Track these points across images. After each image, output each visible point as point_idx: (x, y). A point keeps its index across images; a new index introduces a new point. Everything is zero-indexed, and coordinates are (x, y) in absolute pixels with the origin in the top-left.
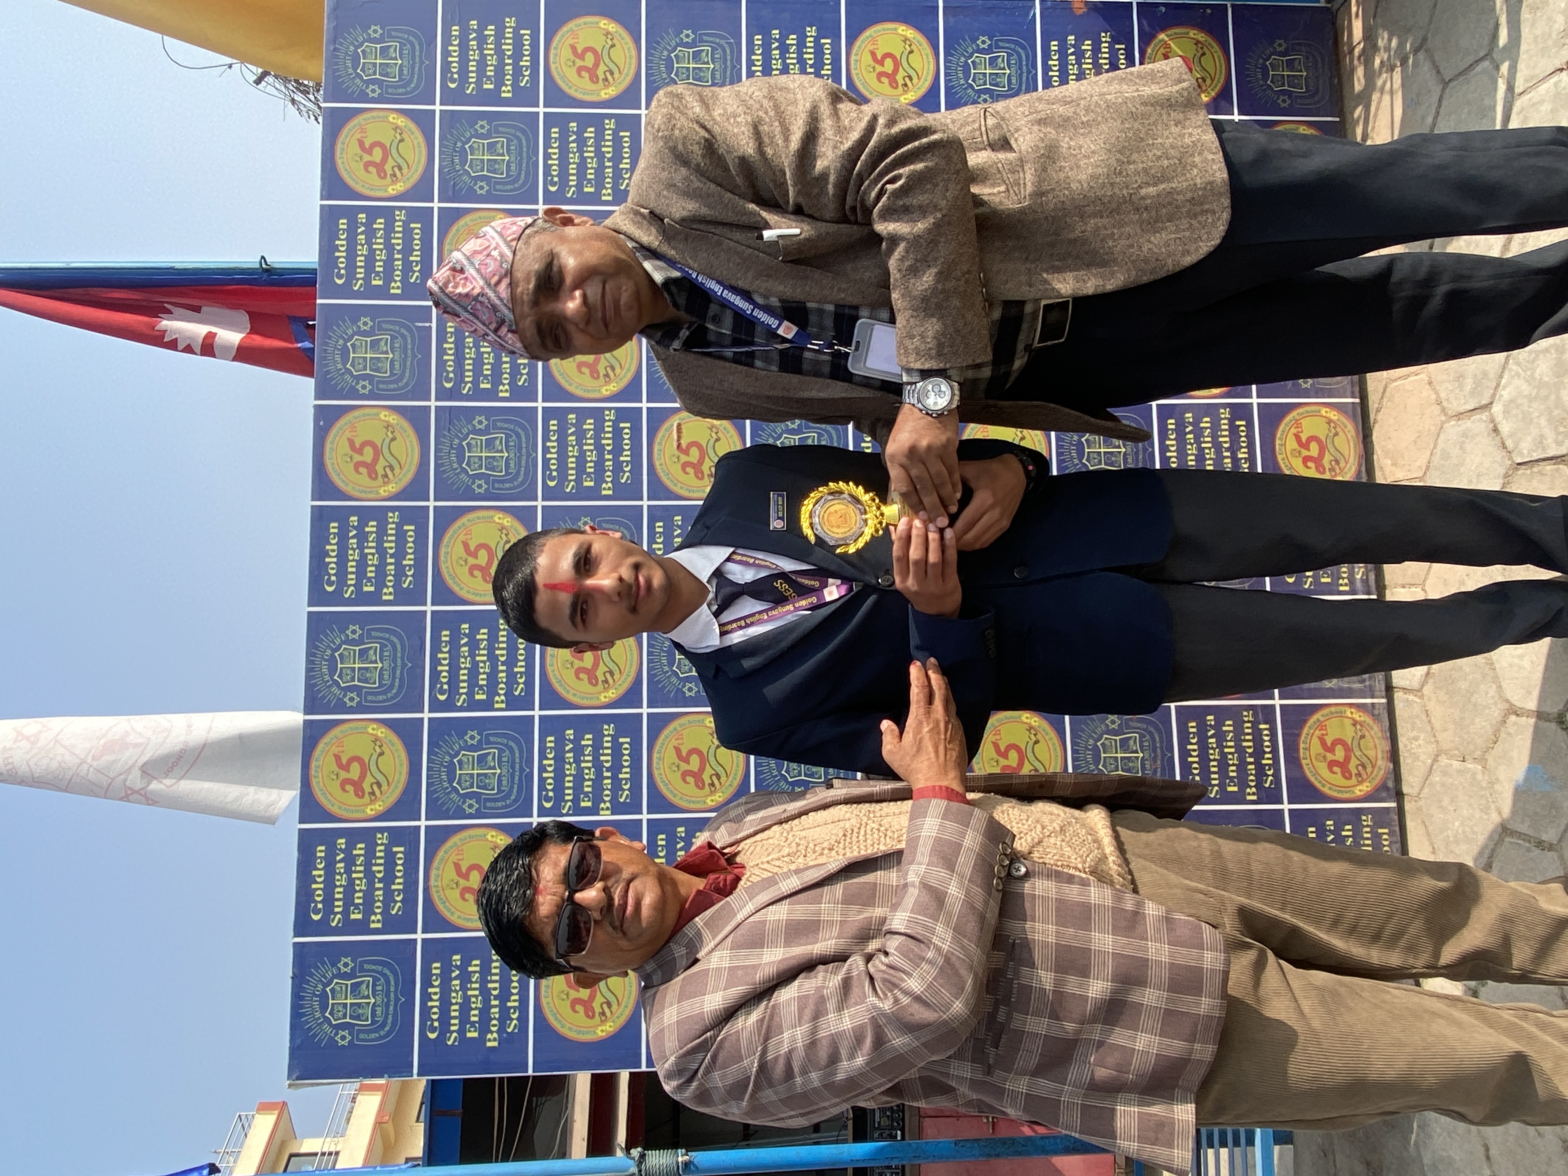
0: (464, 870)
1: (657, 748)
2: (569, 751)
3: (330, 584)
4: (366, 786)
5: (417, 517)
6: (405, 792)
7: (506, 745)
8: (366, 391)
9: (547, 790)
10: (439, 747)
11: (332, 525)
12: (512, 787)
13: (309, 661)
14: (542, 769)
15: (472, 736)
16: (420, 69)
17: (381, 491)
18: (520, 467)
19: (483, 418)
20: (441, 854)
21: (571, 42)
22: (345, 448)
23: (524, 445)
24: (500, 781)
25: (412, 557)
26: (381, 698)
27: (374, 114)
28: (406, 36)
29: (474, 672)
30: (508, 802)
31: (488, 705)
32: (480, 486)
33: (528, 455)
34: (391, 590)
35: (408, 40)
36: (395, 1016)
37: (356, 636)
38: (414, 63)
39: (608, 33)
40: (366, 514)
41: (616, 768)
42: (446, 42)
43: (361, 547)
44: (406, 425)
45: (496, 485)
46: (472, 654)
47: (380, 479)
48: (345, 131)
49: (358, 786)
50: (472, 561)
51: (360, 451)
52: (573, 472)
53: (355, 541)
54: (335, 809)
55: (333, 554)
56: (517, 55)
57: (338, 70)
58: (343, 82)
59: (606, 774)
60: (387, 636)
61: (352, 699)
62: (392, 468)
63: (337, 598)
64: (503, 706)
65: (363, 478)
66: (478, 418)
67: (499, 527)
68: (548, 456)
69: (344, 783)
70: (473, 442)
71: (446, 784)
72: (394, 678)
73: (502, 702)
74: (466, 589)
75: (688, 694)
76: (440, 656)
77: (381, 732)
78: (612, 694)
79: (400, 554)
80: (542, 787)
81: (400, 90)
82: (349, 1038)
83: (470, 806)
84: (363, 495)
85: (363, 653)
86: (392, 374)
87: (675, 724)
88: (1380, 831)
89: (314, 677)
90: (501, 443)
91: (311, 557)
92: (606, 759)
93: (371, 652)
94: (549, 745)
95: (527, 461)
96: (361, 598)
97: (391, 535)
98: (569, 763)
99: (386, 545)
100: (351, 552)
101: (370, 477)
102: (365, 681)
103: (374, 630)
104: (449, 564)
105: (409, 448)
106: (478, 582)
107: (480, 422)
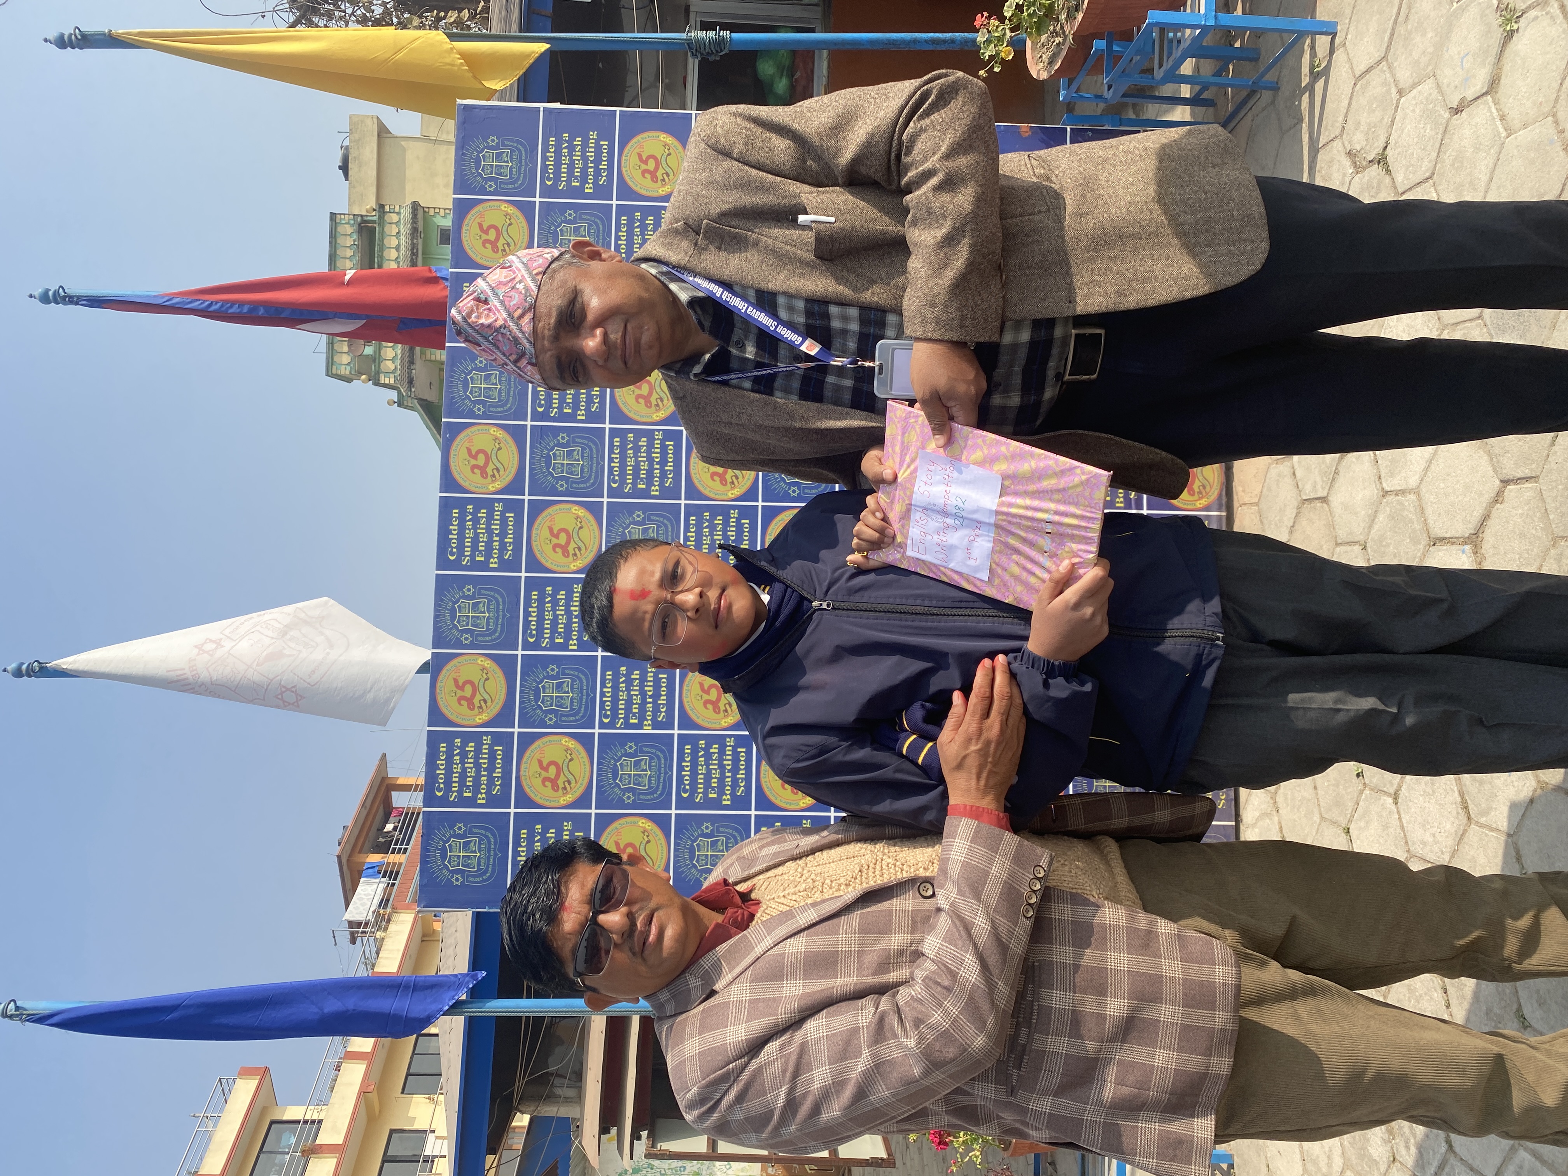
0: (545, 765)
1: (686, 683)
2: (622, 682)
3: (452, 554)
4: (476, 702)
5: (515, 506)
6: (504, 707)
7: (577, 677)
8: (480, 413)
9: (606, 710)
10: (529, 676)
11: (454, 511)
12: (580, 708)
13: (436, 610)
14: (603, 694)
15: (552, 669)
16: (525, 169)
17: (490, 487)
18: (591, 472)
19: (565, 435)
20: (528, 753)
21: (637, 150)
22: (464, 454)
23: (595, 456)
24: (572, 702)
25: (511, 536)
26: (487, 639)
27: (491, 204)
28: (516, 144)
29: (555, 622)
30: (577, 717)
31: (564, 647)
32: (562, 486)
33: (598, 463)
34: (496, 560)
35: (516, 148)
36: (494, 865)
37: (470, 593)
38: (521, 165)
39: (665, 145)
40: (479, 504)
41: (656, 696)
42: (545, 150)
43: (475, 528)
44: (508, 438)
45: (574, 486)
46: (554, 609)
47: (489, 478)
48: (469, 216)
49: (470, 702)
50: (555, 541)
51: (475, 457)
52: (630, 477)
53: (471, 523)
54: (453, 717)
55: (455, 532)
56: (598, 161)
57: (464, 170)
58: (468, 180)
59: (649, 700)
61: (466, 639)
62: (498, 470)
63: (456, 565)
64: (575, 647)
65: (477, 477)
66: (562, 435)
67: (575, 516)
68: (613, 464)
69: (460, 699)
70: (558, 453)
71: (533, 703)
72: (497, 625)
73: (575, 645)
74: (550, 561)
76: (530, 609)
77: (488, 663)
79: (503, 534)
80: (602, 708)
81: (510, 186)
82: (461, 879)
83: (550, 719)
84: (476, 490)
85: (475, 605)
86: (500, 401)
89: (439, 622)
91: (439, 534)
93: (481, 605)
94: (608, 677)
95: (597, 468)
96: (475, 565)
97: (497, 520)
98: (623, 691)
99: (493, 527)
100: (467, 531)
101: (482, 476)
102: (476, 626)
103: (483, 589)
104: (538, 543)
105: (511, 456)
106: (559, 556)
107: (563, 438)
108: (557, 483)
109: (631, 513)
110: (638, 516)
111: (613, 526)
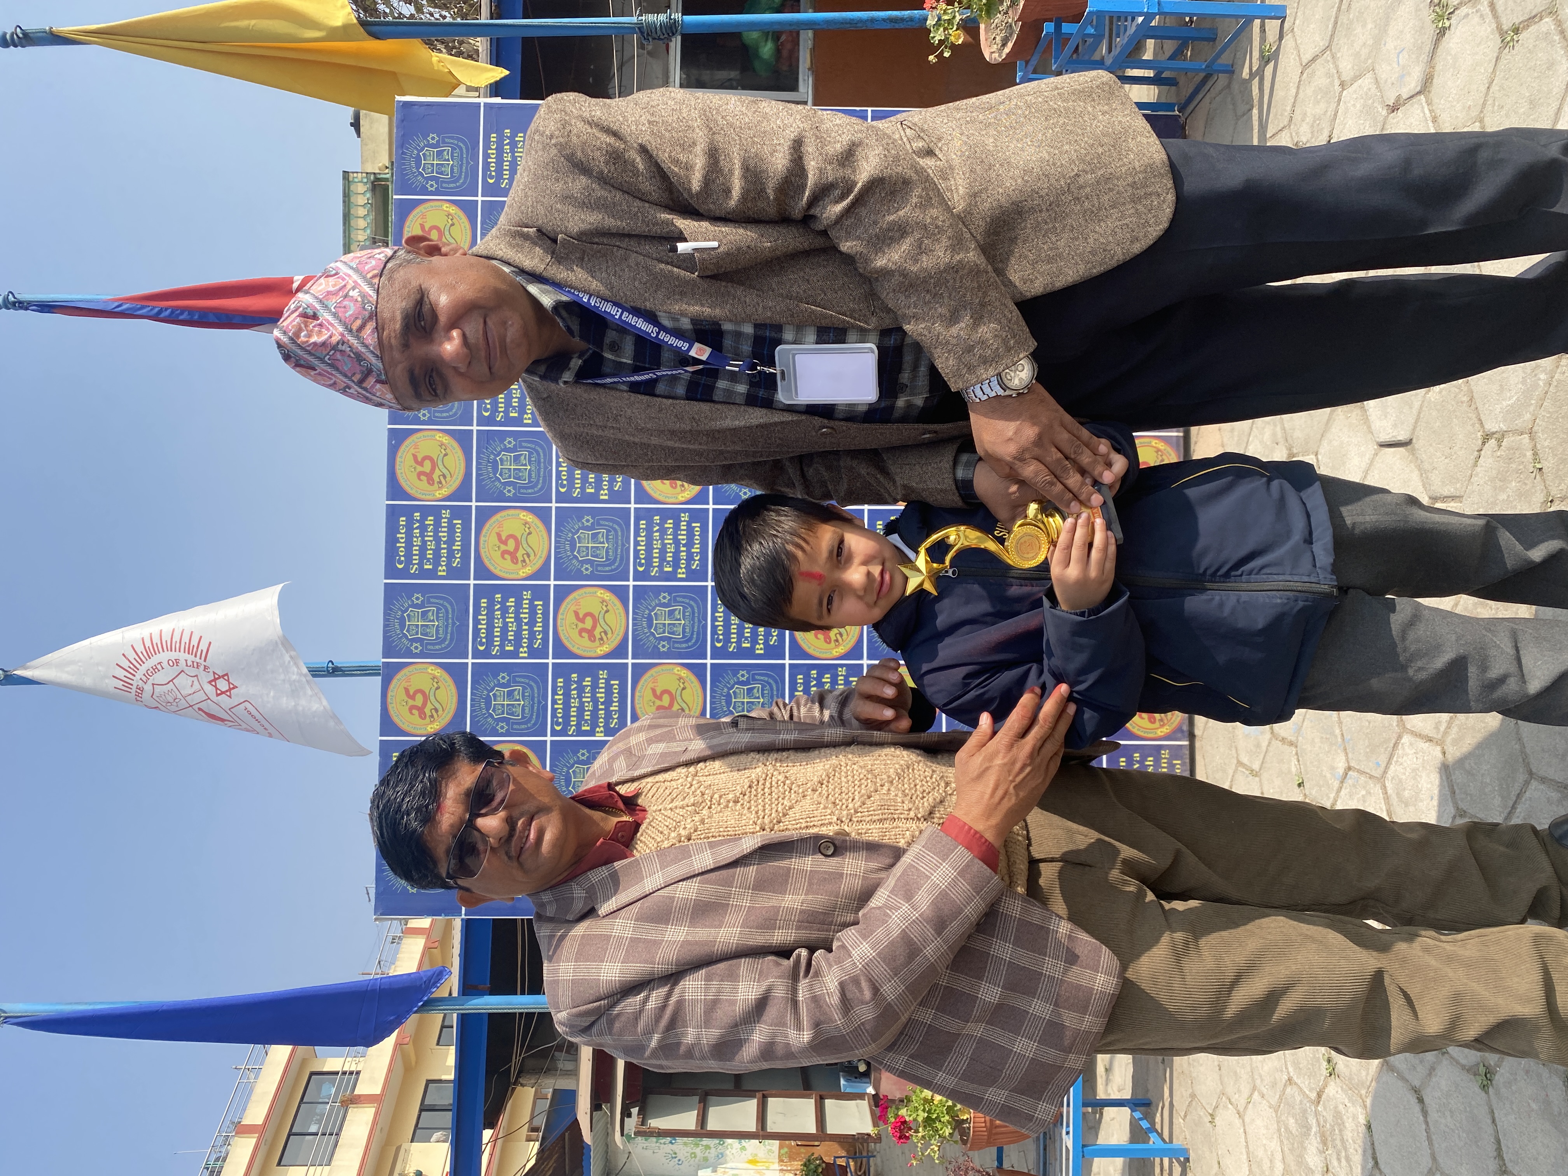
1: (638, 689)
2: (574, 689)
3: (400, 563)
4: (427, 711)
5: (463, 513)
6: (455, 716)
7: (528, 684)
8: (426, 418)
9: (558, 718)
10: (480, 684)
11: (402, 519)
12: (532, 715)
13: (385, 620)
14: (554, 702)
15: (503, 677)
16: (466, 168)
17: (437, 494)
18: (539, 476)
19: (511, 440)
22: (411, 461)
23: (542, 460)
24: (523, 710)
25: (459, 543)
26: (437, 647)
27: (432, 204)
28: (456, 142)
29: (505, 629)
30: (529, 725)
31: (515, 654)
32: (509, 491)
33: (546, 468)
34: (444, 568)
35: (457, 145)
37: (419, 602)
38: (462, 164)
40: (426, 511)
41: (608, 702)
42: (487, 147)
43: (422, 535)
44: (455, 444)
45: (522, 491)
46: (504, 617)
47: (436, 485)
48: (411, 217)
49: (421, 711)
50: (503, 547)
51: (421, 464)
52: (579, 481)
53: (418, 531)
54: (405, 727)
55: (403, 541)
57: (405, 169)
58: (409, 179)
59: (601, 707)
60: (441, 602)
61: (416, 648)
62: (444, 476)
63: (404, 573)
64: (526, 655)
65: (424, 484)
66: (508, 439)
67: (523, 522)
68: (560, 469)
69: (411, 708)
70: (504, 458)
71: (484, 711)
72: (447, 633)
73: (525, 652)
74: (499, 568)
75: (662, 650)
76: (480, 617)
77: (438, 672)
78: (606, 649)
79: (451, 541)
80: (554, 715)
81: (452, 185)
83: (502, 728)
84: (423, 497)
85: (424, 614)
87: (652, 672)
88: (1175, 762)
89: (389, 631)
90: (525, 458)
91: (386, 542)
92: (601, 696)
93: (430, 614)
94: (559, 684)
95: (545, 472)
96: (423, 574)
97: (444, 527)
98: (574, 698)
99: (440, 534)
100: (415, 539)
101: (429, 483)
102: (426, 635)
103: (432, 597)
104: (486, 550)
105: (457, 462)
106: (508, 563)
107: (510, 443)
108: (505, 489)
109: (580, 519)
110: (588, 521)
111: (562, 531)
